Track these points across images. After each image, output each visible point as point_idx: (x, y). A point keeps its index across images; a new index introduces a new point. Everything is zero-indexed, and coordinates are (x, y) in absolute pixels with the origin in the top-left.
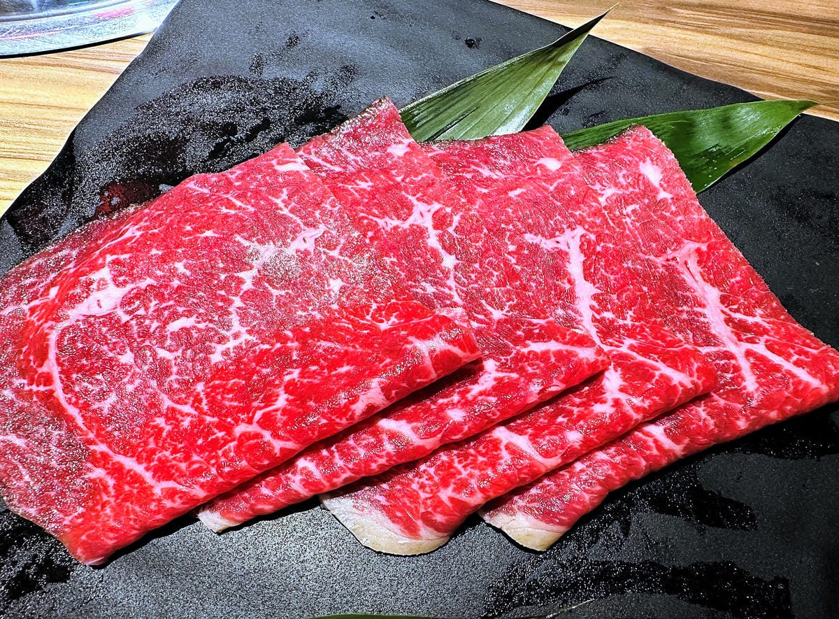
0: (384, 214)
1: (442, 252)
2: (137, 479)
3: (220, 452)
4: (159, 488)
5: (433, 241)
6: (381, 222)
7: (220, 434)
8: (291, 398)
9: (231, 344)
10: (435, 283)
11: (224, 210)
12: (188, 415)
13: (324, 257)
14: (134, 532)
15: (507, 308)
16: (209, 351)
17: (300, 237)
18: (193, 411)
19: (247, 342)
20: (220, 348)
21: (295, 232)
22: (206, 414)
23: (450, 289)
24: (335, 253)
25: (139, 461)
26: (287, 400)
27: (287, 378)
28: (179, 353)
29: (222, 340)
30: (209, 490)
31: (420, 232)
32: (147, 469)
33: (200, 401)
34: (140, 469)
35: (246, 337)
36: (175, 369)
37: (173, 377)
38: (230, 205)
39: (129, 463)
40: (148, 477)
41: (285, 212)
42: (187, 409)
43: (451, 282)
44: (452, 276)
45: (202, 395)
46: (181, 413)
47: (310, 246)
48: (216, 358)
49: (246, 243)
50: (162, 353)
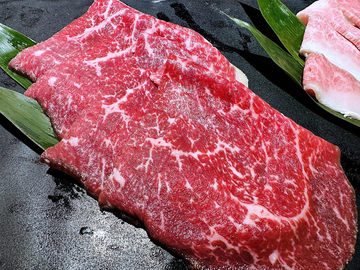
0: (121, 122)
1: (127, 95)
2: (301, 147)
3: (268, 118)
4: (297, 132)
5: (124, 99)
6: (127, 122)
7: (262, 124)
8: (231, 104)
9: (227, 146)
10: (144, 92)
11: (169, 189)
12: (265, 145)
13: (162, 132)
15: (138, 69)
16: (237, 154)
17: (159, 145)
18: (263, 144)
19: (221, 140)
20: (232, 150)
21: (158, 149)
22: (260, 137)
23: (142, 87)
24: (157, 128)
25: (295, 151)
26: (233, 105)
27: (224, 113)
28: (247, 167)
29: (229, 151)
31: (123, 106)
32: (295, 144)
33: (257, 143)
34: (297, 147)
35: (220, 142)
36: (255, 164)
37: (258, 162)
38: (164, 189)
39: (299, 155)
40: (297, 141)
41: (150, 159)
42: (264, 147)
43: (139, 87)
44: (136, 88)
45: (255, 144)
46: (267, 148)
47: (161, 139)
48: (237, 149)
49: (180, 164)
50: (254, 175)
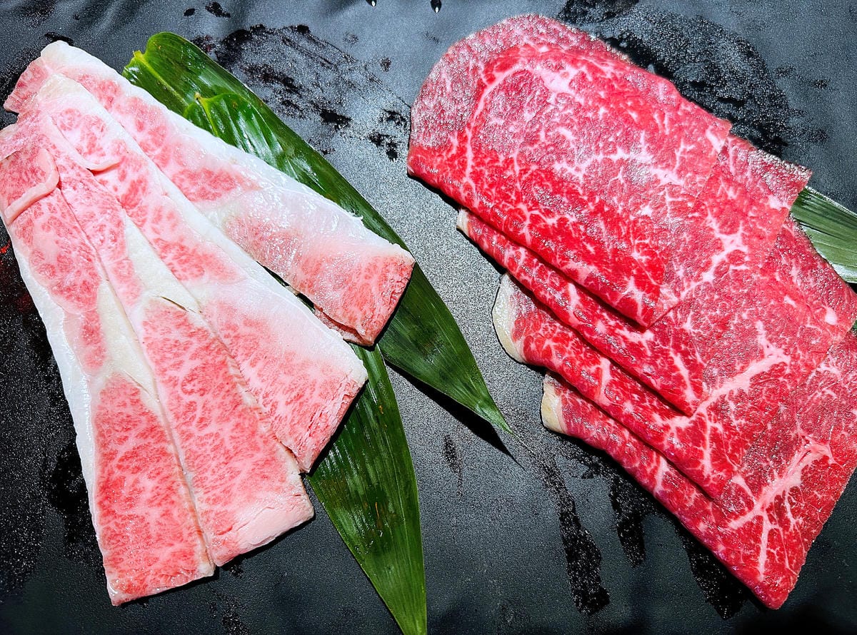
0: (717, 216)
1: (712, 269)
2: (464, 164)
3: (503, 203)
4: (467, 179)
5: (717, 259)
6: (710, 217)
7: (513, 197)
8: (556, 226)
9: (571, 170)
10: (686, 274)
11: (656, 116)
12: (514, 171)
13: (662, 193)
14: (436, 181)
15: (696, 331)
16: (559, 159)
17: (667, 171)
18: (517, 173)
19: (577, 179)
20: (564, 165)
21: (668, 166)
22: (520, 181)
23: (689, 286)
24: (668, 199)
25: (475, 158)
26: (553, 224)
27: (567, 216)
28: (548, 143)
29: (570, 162)
30: (480, 208)
31: (718, 246)
32: (473, 167)
33: (525, 173)
34: (470, 163)
35: (580, 176)
36: (536, 146)
37: (531, 149)
38: (662, 117)
39: (470, 154)
40: (469, 170)
41: (678, 154)
42: (517, 169)
43: (694, 285)
44: (698, 283)
45: (530, 172)
46: (513, 167)
47: (664, 181)
48: (557, 167)
49: (642, 140)
50: (542, 134)
